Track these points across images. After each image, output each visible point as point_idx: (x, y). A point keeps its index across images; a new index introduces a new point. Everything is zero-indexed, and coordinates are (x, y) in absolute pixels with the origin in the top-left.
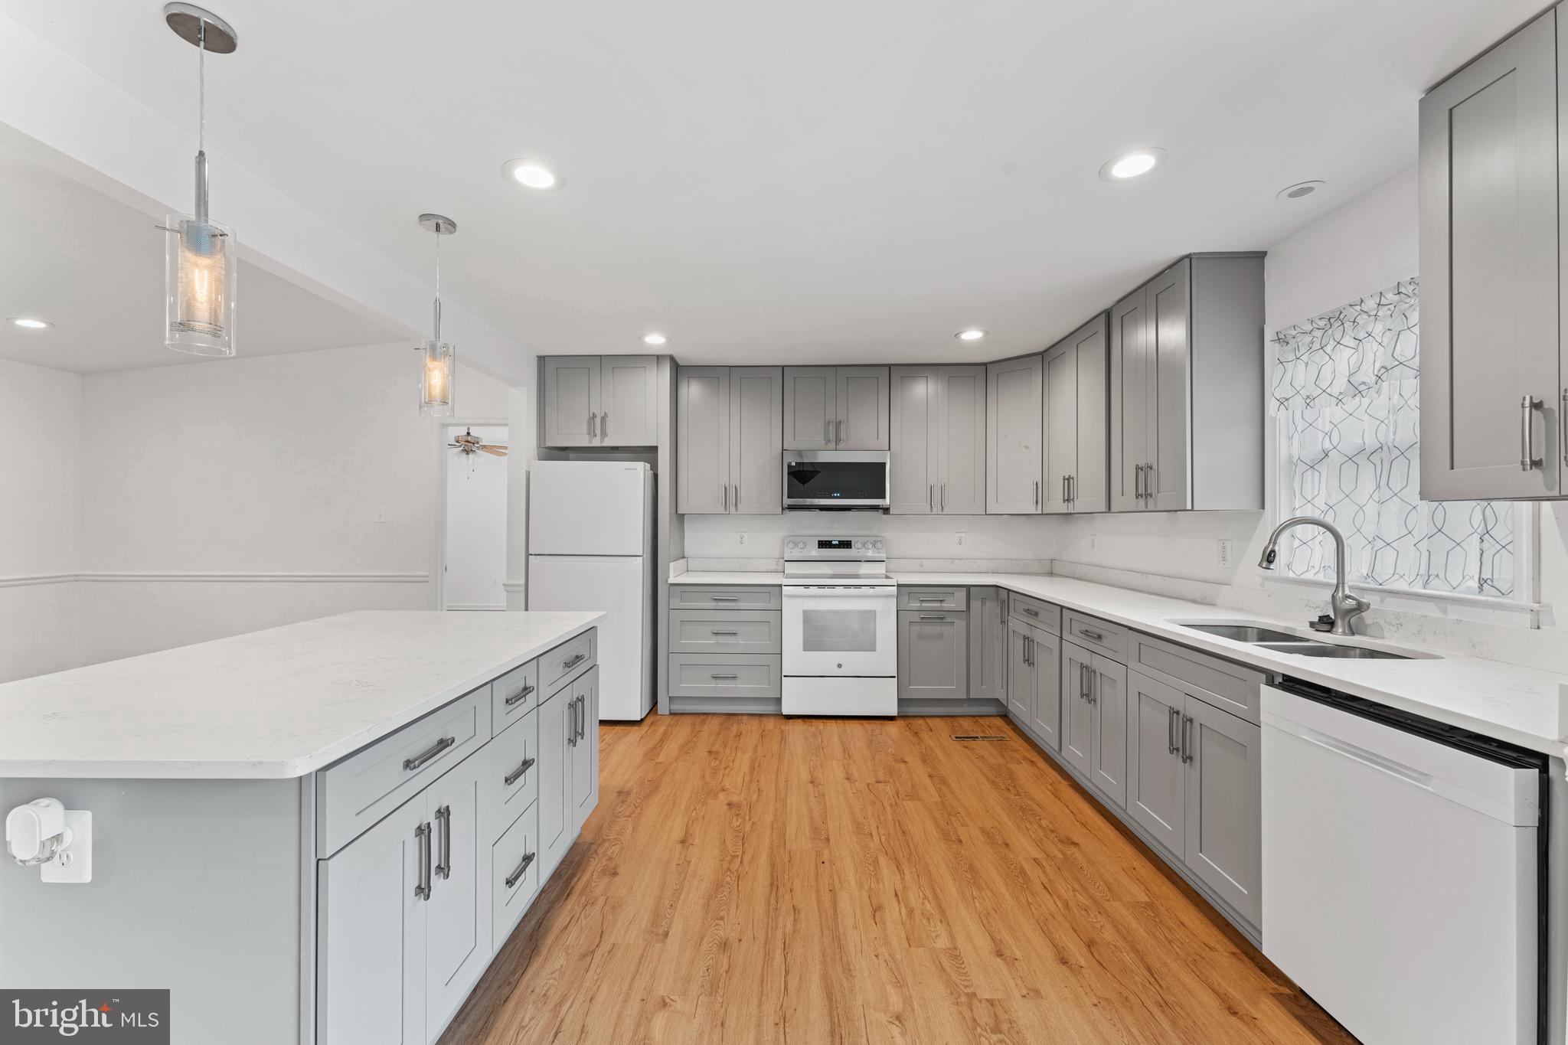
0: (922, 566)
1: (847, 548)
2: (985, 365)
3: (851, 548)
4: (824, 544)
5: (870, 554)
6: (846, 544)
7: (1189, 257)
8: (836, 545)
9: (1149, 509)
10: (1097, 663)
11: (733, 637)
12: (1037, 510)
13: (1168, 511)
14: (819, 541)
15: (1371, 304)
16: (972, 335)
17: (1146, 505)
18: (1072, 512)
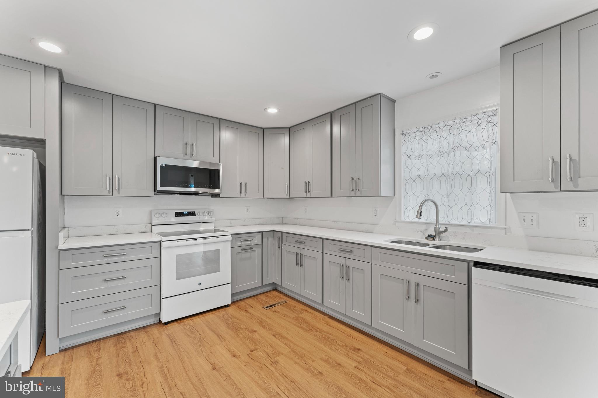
0: (231, 223)
1: (193, 216)
2: (263, 129)
3: (195, 216)
4: (178, 214)
5: (206, 219)
6: (192, 214)
7: (380, 94)
8: (186, 214)
9: (356, 196)
10: (349, 263)
11: (122, 281)
12: (287, 196)
13: (347, 197)
14: (175, 212)
15: (442, 125)
16: (272, 110)
17: (356, 194)
18: (309, 197)
